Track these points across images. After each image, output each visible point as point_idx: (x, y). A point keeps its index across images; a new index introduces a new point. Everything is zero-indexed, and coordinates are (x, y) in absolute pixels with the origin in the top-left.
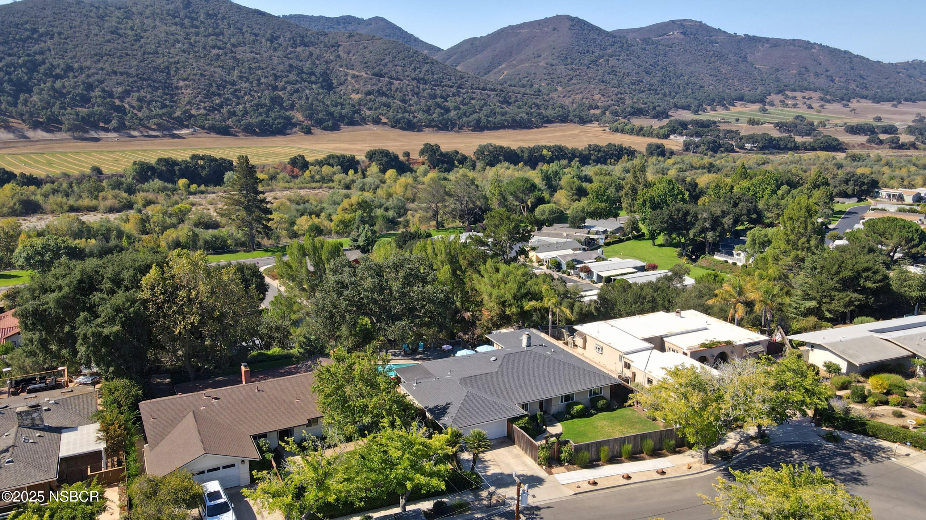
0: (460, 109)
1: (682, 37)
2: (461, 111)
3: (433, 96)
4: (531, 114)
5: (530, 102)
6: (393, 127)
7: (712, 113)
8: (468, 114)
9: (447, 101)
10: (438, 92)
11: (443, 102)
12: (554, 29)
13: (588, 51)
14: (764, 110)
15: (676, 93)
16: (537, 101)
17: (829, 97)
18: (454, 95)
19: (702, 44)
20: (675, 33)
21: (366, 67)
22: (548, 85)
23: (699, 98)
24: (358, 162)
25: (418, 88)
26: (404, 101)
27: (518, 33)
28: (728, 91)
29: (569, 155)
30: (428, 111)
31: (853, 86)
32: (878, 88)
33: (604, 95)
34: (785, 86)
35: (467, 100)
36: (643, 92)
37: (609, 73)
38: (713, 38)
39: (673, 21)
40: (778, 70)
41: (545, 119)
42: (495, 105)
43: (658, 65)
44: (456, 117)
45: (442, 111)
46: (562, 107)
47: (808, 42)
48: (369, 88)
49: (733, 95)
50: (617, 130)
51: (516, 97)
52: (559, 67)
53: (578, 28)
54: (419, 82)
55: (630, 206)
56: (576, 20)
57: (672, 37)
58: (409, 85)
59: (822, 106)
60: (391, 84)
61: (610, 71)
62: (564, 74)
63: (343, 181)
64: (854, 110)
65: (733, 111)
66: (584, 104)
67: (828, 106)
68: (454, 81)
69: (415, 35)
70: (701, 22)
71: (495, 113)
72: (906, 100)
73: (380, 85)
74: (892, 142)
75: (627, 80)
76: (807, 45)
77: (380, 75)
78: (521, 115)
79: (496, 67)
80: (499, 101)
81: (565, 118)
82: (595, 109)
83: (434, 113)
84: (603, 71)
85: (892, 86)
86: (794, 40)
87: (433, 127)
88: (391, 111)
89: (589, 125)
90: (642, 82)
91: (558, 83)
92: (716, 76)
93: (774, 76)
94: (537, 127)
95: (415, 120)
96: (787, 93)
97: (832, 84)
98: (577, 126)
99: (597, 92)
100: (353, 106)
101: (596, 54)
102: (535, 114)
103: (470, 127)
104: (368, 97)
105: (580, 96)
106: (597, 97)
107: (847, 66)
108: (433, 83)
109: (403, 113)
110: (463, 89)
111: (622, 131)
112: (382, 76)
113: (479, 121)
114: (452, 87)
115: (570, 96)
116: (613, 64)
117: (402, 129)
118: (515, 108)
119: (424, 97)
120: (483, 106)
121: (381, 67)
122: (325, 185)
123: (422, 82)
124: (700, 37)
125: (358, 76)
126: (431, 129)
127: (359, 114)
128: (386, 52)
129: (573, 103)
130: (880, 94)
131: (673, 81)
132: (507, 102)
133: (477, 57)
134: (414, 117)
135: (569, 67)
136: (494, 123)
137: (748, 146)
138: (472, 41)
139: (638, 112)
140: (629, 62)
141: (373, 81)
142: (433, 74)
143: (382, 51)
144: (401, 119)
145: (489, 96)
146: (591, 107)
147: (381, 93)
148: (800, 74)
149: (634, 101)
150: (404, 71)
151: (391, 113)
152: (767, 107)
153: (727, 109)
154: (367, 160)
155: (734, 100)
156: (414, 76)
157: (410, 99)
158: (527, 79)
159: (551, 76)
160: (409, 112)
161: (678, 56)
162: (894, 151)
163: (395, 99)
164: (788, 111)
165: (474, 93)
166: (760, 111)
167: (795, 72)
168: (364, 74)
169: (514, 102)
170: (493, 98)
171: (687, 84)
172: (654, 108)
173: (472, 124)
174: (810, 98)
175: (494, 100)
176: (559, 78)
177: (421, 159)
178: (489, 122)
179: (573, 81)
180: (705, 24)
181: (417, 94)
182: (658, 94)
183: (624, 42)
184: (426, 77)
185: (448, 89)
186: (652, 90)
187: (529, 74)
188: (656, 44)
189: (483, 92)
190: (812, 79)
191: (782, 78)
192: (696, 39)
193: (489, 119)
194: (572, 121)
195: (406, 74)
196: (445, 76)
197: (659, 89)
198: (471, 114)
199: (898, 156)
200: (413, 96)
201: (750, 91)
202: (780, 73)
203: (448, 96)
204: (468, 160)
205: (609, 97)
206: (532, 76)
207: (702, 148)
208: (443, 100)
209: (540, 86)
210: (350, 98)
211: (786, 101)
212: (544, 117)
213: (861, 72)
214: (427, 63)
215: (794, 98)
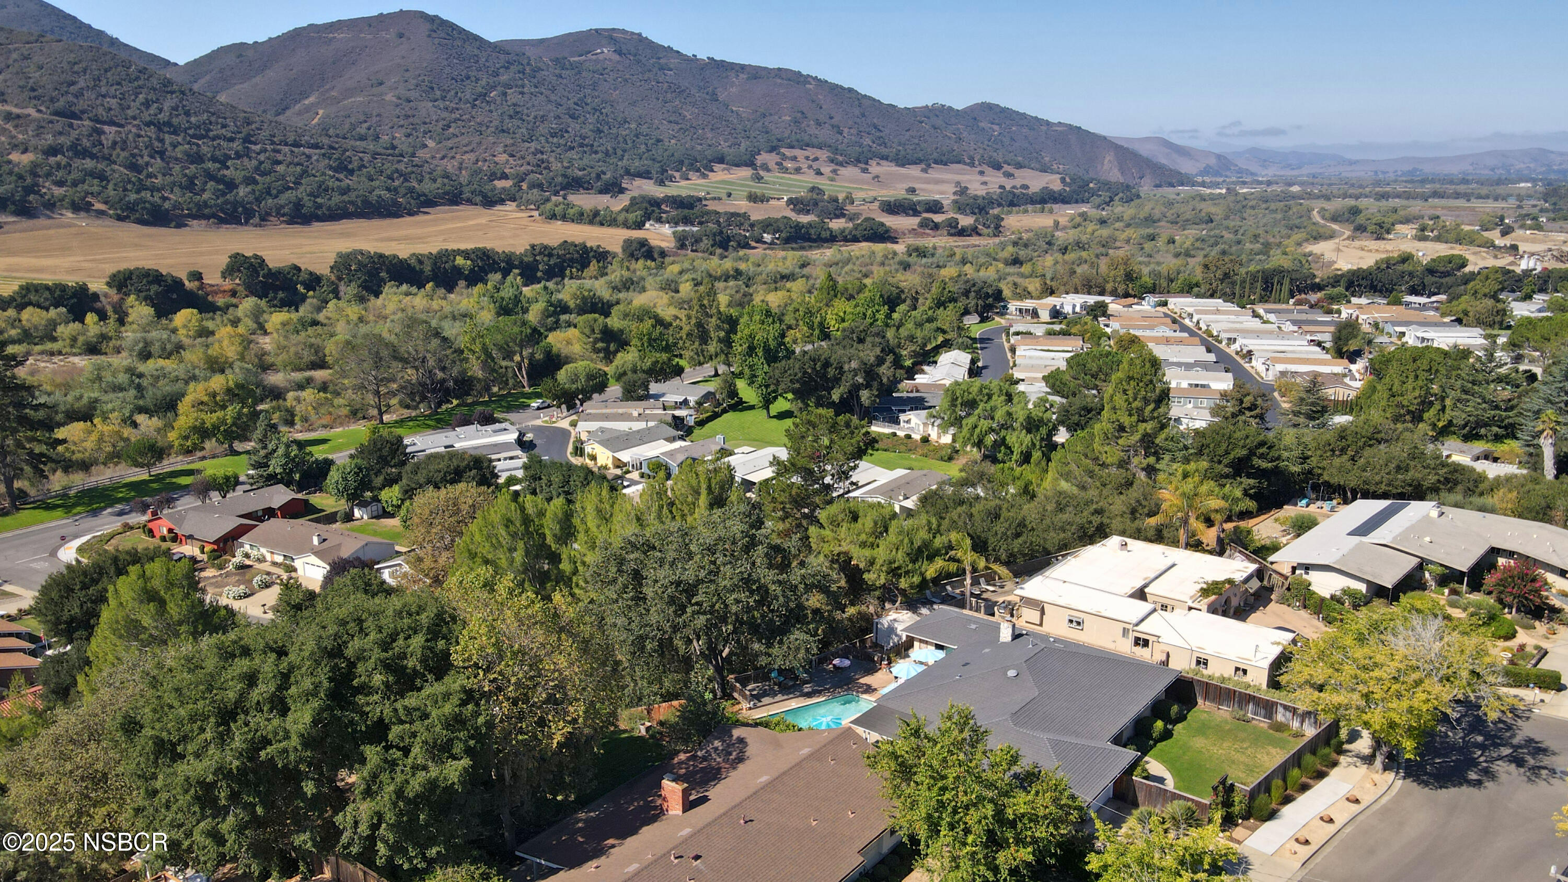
0: (255, 182)
1: (616, 57)
2: (259, 187)
3: (197, 158)
4: (396, 189)
5: (389, 168)
6: (120, 218)
7: (684, 183)
8: (274, 192)
9: (228, 168)
10: (205, 149)
11: (219, 170)
12: (401, 36)
13: (468, 78)
14: (759, 179)
15: (624, 151)
16: (401, 167)
17: (841, 158)
18: (238, 156)
19: (650, 71)
20: (605, 50)
21: (35, 98)
22: (408, 136)
23: (660, 159)
24: (96, 297)
25: (162, 141)
26: (134, 167)
27: (331, 40)
28: (699, 148)
29: (502, 265)
30: (190, 185)
31: (867, 141)
32: (900, 144)
33: (512, 156)
34: (779, 140)
35: (267, 166)
36: (573, 148)
37: (511, 117)
38: (662, 61)
39: (597, 30)
40: (764, 116)
41: (422, 198)
42: (324, 174)
43: (587, 104)
44: (251, 198)
45: (221, 187)
46: (448, 177)
47: (799, 73)
48: (49, 139)
49: (709, 153)
50: (553, 217)
51: (361, 159)
52: (423, 104)
53: (443, 35)
54: (160, 130)
55: (697, 354)
56: (438, 21)
57: (601, 57)
58: (139, 136)
59: (834, 171)
60: (100, 132)
61: (511, 112)
62: (435, 118)
63: (81, 339)
64: (877, 177)
65: (714, 179)
66: (481, 170)
67: (843, 171)
68: (232, 127)
69: (109, 33)
70: (640, 35)
71: (326, 190)
72: (936, 162)
73: (74, 134)
74: (950, 225)
75: (543, 129)
76: (797, 79)
77: (69, 114)
78: (377, 192)
79: (297, 102)
80: (331, 168)
81: (455, 196)
82: (500, 179)
83: (204, 190)
84: (500, 112)
85: (916, 141)
86: (779, 69)
87: (207, 217)
88: (110, 186)
89: (499, 207)
90: (567, 132)
91: (425, 133)
92: (677, 123)
93: (760, 124)
94: (411, 214)
95: (167, 205)
96: (782, 150)
97: (840, 138)
98: (479, 210)
99: (501, 150)
100: (21, 177)
101: (483, 82)
102: (402, 191)
103: (283, 215)
104: (52, 160)
105: (472, 157)
106: (502, 158)
107: (857, 112)
108: (191, 132)
109: (138, 192)
110: (255, 144)
111: (564, 218)
112: (74, 116)
113: (298, 205)
114: (231, 140)
115: (453, 157)
116: (514, 101)
117: (142, 222)
118: (363, 179)
119: (177, 159)
120: (301, 176)
121: (70, 98)
122: (38, 348)
123: (166, 129)
124: (644, 60)
125: (18, 116)
126: (204, 222)
127: (37, 193)
128: (76, 68)
129: (460, 169)
130: (902, 153)
131: (614, 131)
132: (346, 168)
133: (254, 80)
134: (165, 199)
135: (441, 104)
136: (329, 208)
137: (767, 237)
138: (239, 49)
139: (576, 184)
140: (542, 98)
141: (58, 127)
142: (187, 114)
143: (65, 65)
144: (136, 203)
145: (309, 157)
146: (493, 176)
147: (78, 151)
148: (796, 122)
149: (566, 164)
150: (124, 108)
151: (111, 191)
152: (762, 173)
153: (705, 176)
154: (113, 292)
155: (711, 161)
156: (148, 119)
157: (147, 164)
158: (365, 125)
159: (411, 120)
160: (153, 189)
161: (615, 89)
162: (955, 238)
163: (115, 163)
164: (790, 179)
165: (279, 151)
166: (753, 179)
167: (788, 118)
168: (31, 111)
169: (360, 169)
170: (317, 161)
171: (637, 136)
172: (598, 177)
173: (286, 210)
174: (816, 159)
175: (320, 164)
176: (425, 123)
177: (228, 284)
178: (320, 206)
179: (451, 130)
180: (646, 38)
181: (162, 153)
182: (596, 152)
183: (525, 62)
184: (175, 121)
185: (224, 144)
186: (583, 145)
187: (368, 116)
188: (577, 68)
189: (296, 150)
190: (813, 130)
191: (772, 127)
192: (639, 62)
193: (319, 200)
194: (470, 202)
195: (130, 113)
196: (213, 119)
197: (596, 144)
198: (280, 192)
199: (964, 247)
200: (152, 157)
201: (730, 147)
202: (767, 119)
203: (228, 157)
204: (324, 282)
205: (523, 158)
206: (375, 119)
207: (706, 243)
208: (218, 166)
209: (394, 138)
210: (10, 162)
211: (785, 164)
212: (419, 196)
213: (875, 121)
214: (172, 93)
215: (794, 159)
